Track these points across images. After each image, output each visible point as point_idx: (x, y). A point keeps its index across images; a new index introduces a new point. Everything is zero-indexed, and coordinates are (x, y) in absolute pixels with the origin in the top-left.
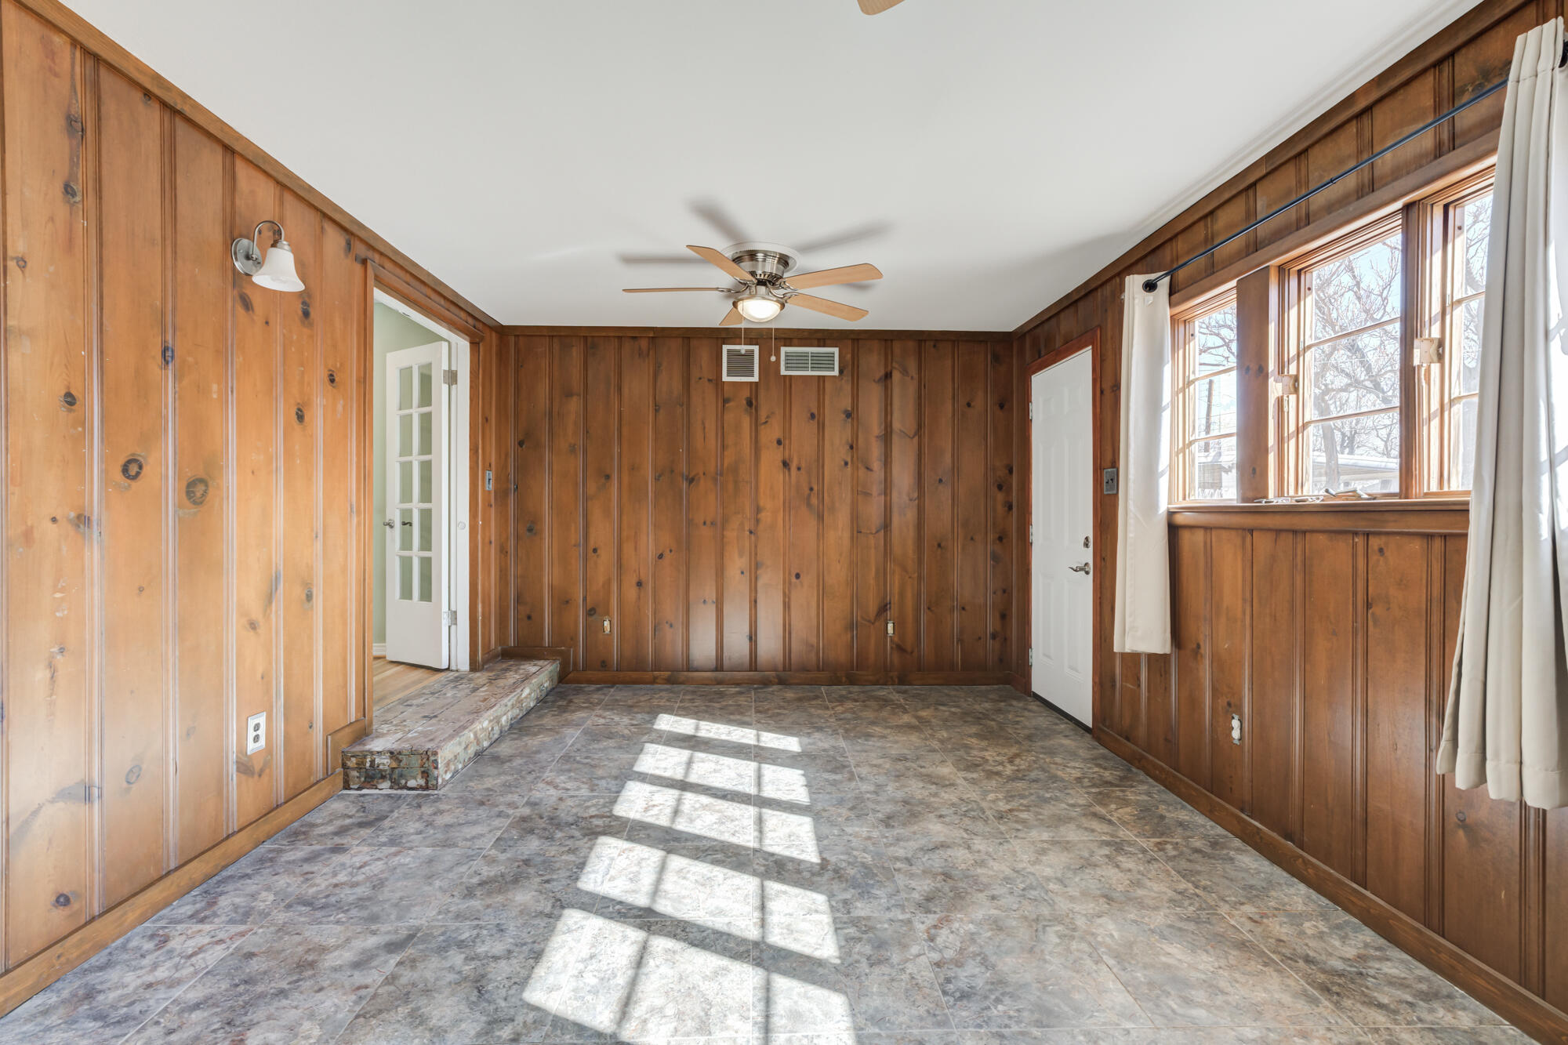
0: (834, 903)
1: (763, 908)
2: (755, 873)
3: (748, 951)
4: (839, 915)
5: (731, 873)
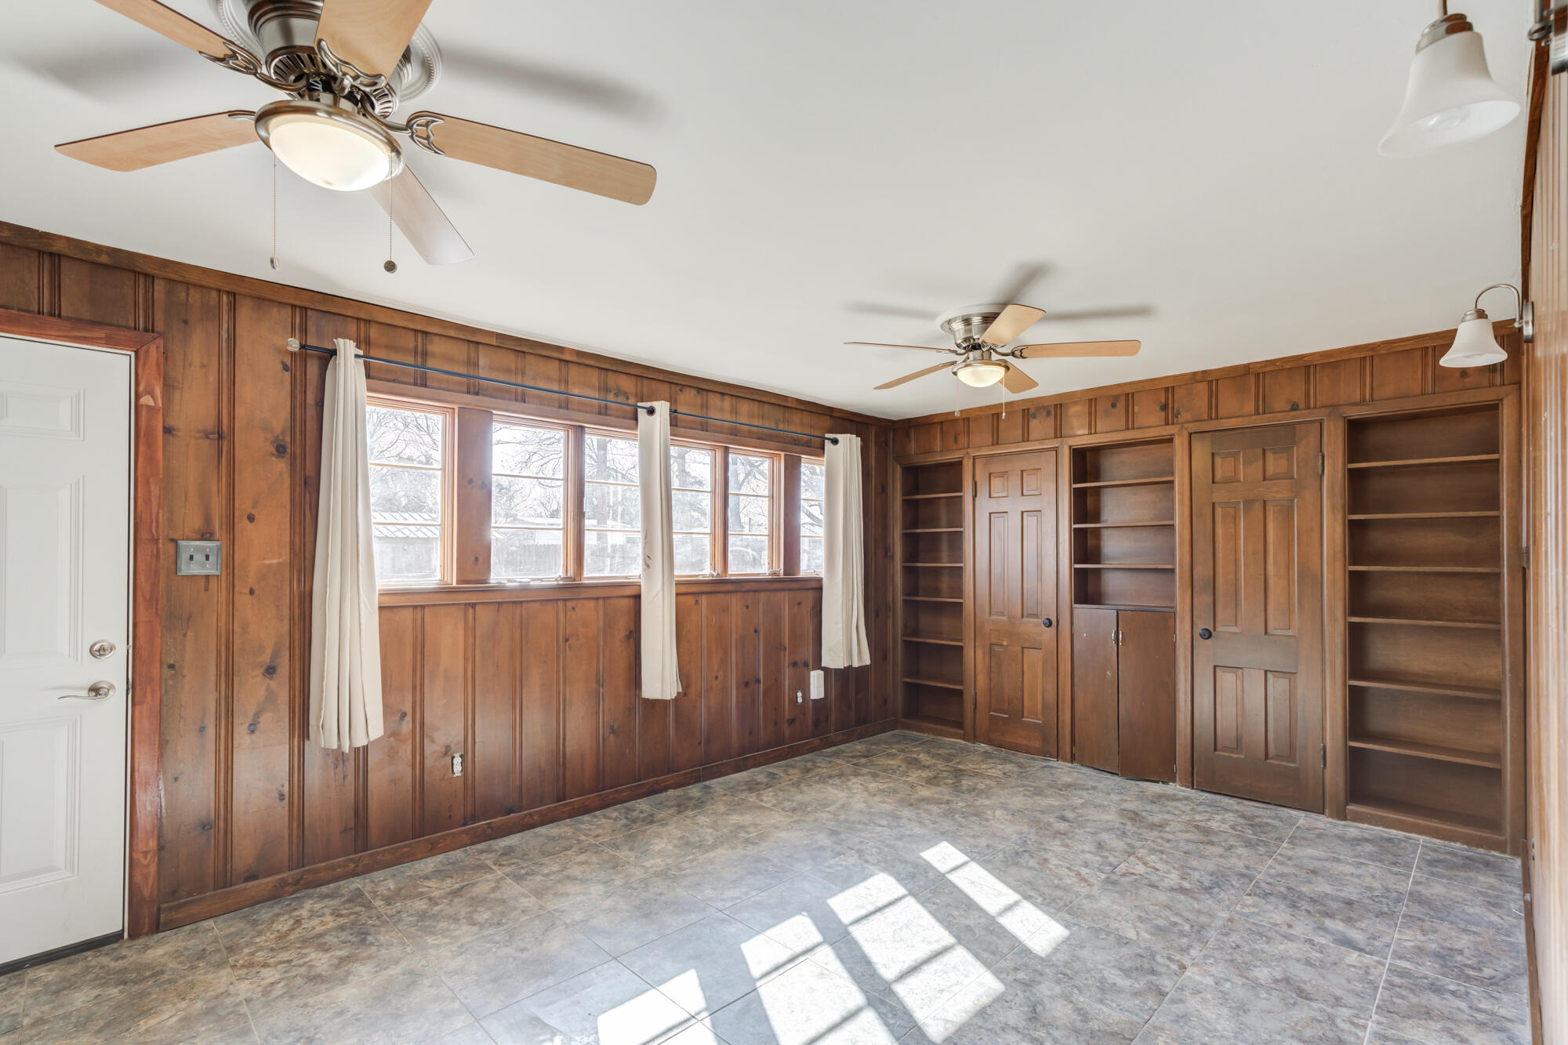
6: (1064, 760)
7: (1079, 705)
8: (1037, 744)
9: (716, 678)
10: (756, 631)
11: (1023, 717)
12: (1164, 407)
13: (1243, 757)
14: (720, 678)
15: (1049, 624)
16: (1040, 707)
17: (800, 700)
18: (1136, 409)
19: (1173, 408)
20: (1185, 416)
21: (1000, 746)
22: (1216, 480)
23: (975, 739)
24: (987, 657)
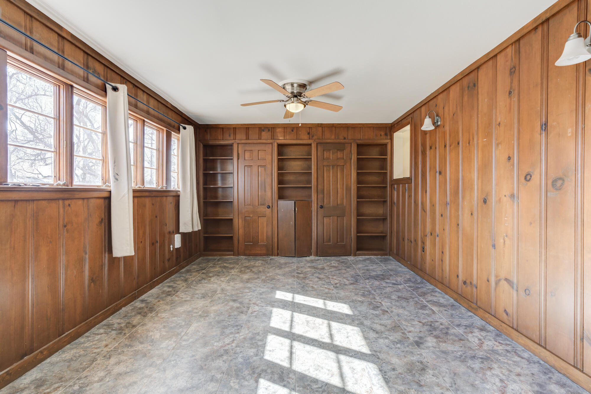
0: (262, 355)
1: (291, 353)
2: (295, 372)
3: (297, 338)
4: (262, 350)
5: (306, 373)
6: (275, 256)
7: (280, 235)
8: (264, 252)
9: (141, 242)
10: (156, 217)
11: (258, 243)
12: (309, 134)
13: (331, 243)
14: (143, 242)
15: (269, 207)
16: (265, 238)
17: (172, 249)
18: (300, 133)
19: (311, 134)
20: (315, 137)
21: (249, 255)
22: (324, 158)
23: (238, 254)
24: (244, 222)
